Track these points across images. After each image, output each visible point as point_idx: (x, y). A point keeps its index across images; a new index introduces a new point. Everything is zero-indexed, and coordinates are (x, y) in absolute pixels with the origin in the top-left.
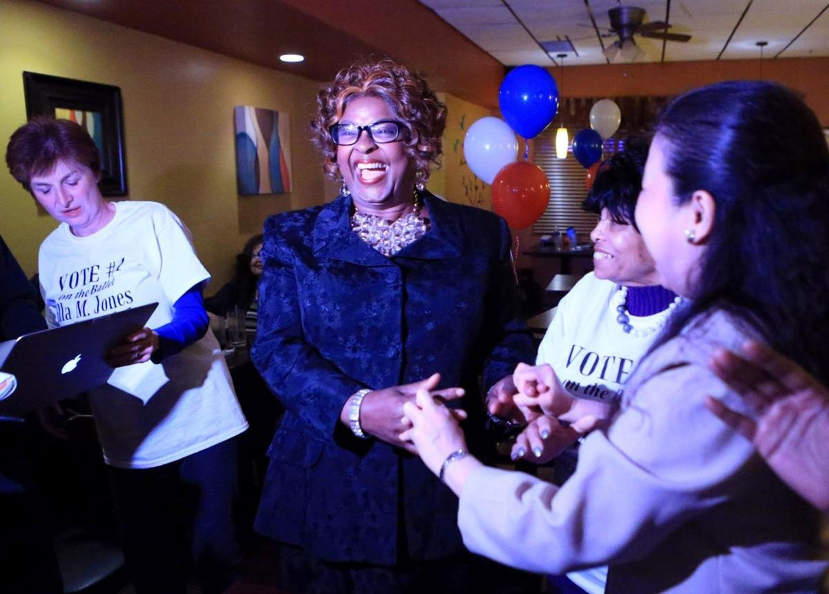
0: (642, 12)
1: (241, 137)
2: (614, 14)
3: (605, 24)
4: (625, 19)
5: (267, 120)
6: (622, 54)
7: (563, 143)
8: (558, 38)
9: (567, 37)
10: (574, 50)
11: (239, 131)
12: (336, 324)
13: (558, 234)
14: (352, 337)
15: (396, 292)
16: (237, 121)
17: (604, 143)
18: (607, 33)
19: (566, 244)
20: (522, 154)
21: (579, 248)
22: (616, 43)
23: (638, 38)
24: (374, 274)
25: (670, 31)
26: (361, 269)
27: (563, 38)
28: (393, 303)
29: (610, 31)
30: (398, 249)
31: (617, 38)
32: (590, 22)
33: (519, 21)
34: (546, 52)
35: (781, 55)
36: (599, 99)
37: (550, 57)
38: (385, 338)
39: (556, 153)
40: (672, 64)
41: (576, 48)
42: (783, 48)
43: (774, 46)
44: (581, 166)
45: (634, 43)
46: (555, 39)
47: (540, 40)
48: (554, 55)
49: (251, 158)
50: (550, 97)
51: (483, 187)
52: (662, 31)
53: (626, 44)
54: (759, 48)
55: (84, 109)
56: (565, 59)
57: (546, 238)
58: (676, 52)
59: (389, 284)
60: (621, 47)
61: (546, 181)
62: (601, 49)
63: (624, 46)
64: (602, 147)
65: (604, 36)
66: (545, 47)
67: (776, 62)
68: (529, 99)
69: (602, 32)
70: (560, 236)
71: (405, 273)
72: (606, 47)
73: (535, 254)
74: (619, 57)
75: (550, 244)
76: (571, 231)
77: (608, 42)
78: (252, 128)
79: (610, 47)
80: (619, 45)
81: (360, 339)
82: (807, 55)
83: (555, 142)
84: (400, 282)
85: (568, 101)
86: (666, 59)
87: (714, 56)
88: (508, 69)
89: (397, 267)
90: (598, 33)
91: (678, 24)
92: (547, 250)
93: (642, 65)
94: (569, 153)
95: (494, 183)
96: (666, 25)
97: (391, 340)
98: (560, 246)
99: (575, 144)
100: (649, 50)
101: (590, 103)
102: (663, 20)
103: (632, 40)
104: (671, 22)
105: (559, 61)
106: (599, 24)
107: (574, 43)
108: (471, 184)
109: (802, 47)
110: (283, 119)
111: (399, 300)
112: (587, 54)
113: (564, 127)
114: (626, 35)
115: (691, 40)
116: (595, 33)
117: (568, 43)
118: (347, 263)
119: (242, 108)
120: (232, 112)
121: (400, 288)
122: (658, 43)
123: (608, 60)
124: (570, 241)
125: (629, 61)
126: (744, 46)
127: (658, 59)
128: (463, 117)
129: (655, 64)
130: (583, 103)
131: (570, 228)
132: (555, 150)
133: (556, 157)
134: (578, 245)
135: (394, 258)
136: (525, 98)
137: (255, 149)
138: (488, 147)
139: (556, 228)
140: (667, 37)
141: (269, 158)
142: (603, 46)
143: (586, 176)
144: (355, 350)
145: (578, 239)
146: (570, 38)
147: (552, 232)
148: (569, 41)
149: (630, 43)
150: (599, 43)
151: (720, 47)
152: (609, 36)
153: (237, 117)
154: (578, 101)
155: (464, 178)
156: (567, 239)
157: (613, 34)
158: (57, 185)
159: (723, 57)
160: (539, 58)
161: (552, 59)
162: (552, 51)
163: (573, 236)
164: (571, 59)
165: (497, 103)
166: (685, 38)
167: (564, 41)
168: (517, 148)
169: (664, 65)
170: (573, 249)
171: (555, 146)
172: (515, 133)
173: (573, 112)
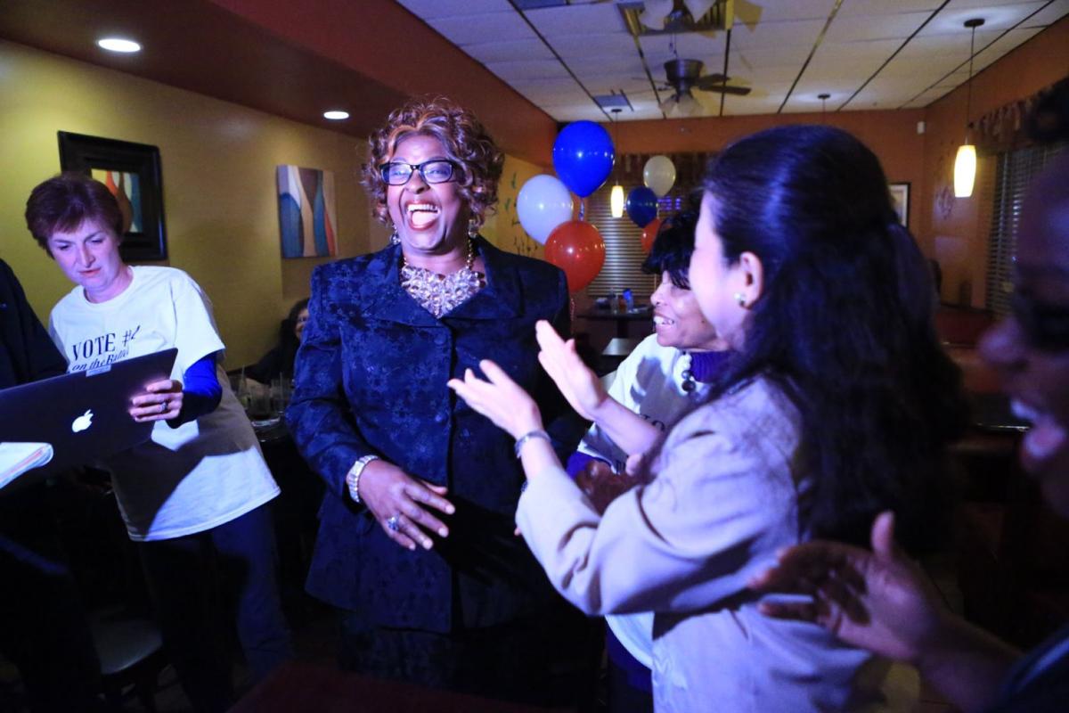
0: (700, 65)
1: (284, 198)
2: (671, 67)
3: (661, 77)
4: (682, 72)
5: (311, 179)
6: (679, 107)
7: (618, 200)
8: (612, 91)
9: (622, 91)
10: (629, 104)
11: (282, 191)
12: (382, 388)
13: (614, 296)
14: (400, 401)
15: (444, 355)
16: (281, 182)
17: (659, 201)
18: (663, 86)
19: (622, 307)
20: (576, 211)
21: (636, 310)
22: (672, 97)
23: (696, 92)
24: (423, 335)
25: (728, 84)
26: (408, 330)
27: (618, 93)
28: (441, 366)
29: (666, 84)
30: (450, 307)
31: (674, 92)
32: (646, 76)
33: (573, 76)
34: (600, 106)
35: (843, 109)
36: (655, 154)
37: (604, 112)
38: (433, 403)
39: (611, 212)
40: (731, 118)
41: (632, 104)
42: (845, 101)
43: (837, 99)
44: (636, 225)
45: (692, 97)
46: (610, 93)
47: (593, 94)
48: (608, 109)
49: (294, 219)
50: (606, 154)
51: (536, 248)
52: (720, 84)
53: (684, 98)
54: (821, 100)
55: (121, 170)
56: (619, 114)
57: (601, 300)
58: (735, 105)
59: (438, 345)
60: (677, 101)
61: (602, 241)
62: (656, 103)
63: (681, 98)
64: (657, 205)
65: (660, 90)
66: (599, 102)
67: (839, 113)
68: (584, 155)
69: (657, 86)
70: (617, 298)
71: (455, 334)
72: (662, 101)
73: (591, 317)
74: (676, 112)
75: (606, 306)
76: (628, 293)
77: (664, 96)
78: (295, 188)
79: (667, 101)
80: (676, 98)
81: (407, 404)
82: (873, 107)
83: (610, 200)
84: (450, 344)
85: (623, 158)
86: (725, 113)
87: (775, 110)
88: (561, 126)
89: (447, 328)
90: (654, 88)
91: (736, 77)
92: (602, 313)
93: (700, 119)
94: (624, 212)
95: (547, 243)
96: (724, 78)
97: (438, 404)
98: (617, 309)
99: (629, 203)
100: (707, 104)
101: (645, 158)
102: (721, 72)
103: (689, 93)
104: (729, 74)
105: (613, 116)
106: (655, 77)
107: (628, 97)
108: (523, 244)
109: (865, 100)
110: (328, 179)
111: (447, 365)
112: (642, 108)
113: (620, 184)
114: (683, 88)
115: (751, 93)
116: (651, 87)
117: (622, 98)
118: (395, 324)
119: (285, 168)
120: (274, 171)
121: (449, 351)
122: (716, 96)
123: (664, 114)
124: (627, 304)
125: (686, 115)
126: (806, 99)
127: (716, 113)
128: (515, 175)
129: (714, 118)
130: (639, 159)
131: (627, 290)
132: (610, 208)
133: (611, 216)
134: (635, 307)
135: (444, 319)
136: (580, 155)
137: (299, 211)
138: (541, 206)
139: (612, 290)
140: (725, 90)
141: (314, 220)
142: (658, 99)
143: (641, 235)
144: (402, 415)
145: (634, 302)
146: (625, 91)
147: (607, 294)
148: (623, 95)
149: (687, 96)
150: (655, 97)
151: (781, 99)
152: (665, 89)
153: (280, 177)
154: (633, 157)
155: (516, 239)
156: (623, 301)
157: (670, 87)
158: (80, 244)
159: (784, 111)
160: (593, 113)
161: (606, 113)
162: (608, 105)
163: (630, 298)
164: (626, 114)
165: (551, 161)
166: (744, 92)
167: (619, 95)
168: (572, 207)
169: (722, 120)
170: (630, 312)
171: (610, 204)
172: (569, 191)
173: (628, 169)
